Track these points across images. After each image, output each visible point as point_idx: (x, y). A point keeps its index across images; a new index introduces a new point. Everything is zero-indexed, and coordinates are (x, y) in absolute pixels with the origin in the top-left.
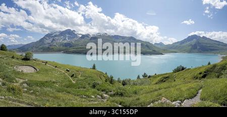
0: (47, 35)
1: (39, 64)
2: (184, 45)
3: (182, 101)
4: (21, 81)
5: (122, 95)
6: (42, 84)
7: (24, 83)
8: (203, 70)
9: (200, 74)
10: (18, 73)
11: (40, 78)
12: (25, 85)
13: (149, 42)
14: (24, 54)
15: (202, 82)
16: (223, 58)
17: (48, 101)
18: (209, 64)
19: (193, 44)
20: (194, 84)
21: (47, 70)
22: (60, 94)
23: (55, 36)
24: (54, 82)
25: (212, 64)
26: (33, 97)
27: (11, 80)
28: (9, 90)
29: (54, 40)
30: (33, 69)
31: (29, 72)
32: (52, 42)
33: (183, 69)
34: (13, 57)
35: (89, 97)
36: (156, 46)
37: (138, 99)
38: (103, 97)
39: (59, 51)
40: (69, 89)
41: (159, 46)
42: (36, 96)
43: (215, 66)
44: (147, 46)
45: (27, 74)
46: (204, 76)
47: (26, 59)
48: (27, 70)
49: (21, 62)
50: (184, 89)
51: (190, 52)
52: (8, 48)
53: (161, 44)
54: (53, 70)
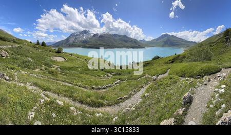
0: (71, 35)
1: (67, 56)
2: (158, 41)
3: (158, 76)
4: (56, 67)
5: (120, 74)
6: (70, 69)
7: (58, 68)
8: (171, 58)
9: (170, 60)
10: (54, 61)
11: (68, 65)
12: (59, 69)
13: (136, 40)
14: (57, 49)
15: (170, 65)
16: (185, 51)
17: (75, 79)
18: (176, 54)
19: (165, 41)
20: (165, 67)
21: (72, 60)
22: (82, 75)
23: (77, 35)
24: (77, 68)
25: (177, 54)
26: (65, 77)
27: (50, 66)
28: (50, 72)
29: (76, 38)
30: (63, 59)
31: (61, 61)
32: (75, 40)
33: (158, 58)
34: (50, 51)
35: (99, 76)
36: (141, 42)
37: (132, 76)
38: (108, 76)
39: (79, 46)
40: (87, 72)
41: (142, 42)
42: (67, 76)
43: (179, 56)
44: (135, 42)
45: (59, 62)
46: (172, 62)
47: (59, 52)
48: (59, 59)
49: (55, 54)
50: (159, 69)
51: (163, 46)
52: (46, 45)
53: (144, 40)
54: (76, 59)
